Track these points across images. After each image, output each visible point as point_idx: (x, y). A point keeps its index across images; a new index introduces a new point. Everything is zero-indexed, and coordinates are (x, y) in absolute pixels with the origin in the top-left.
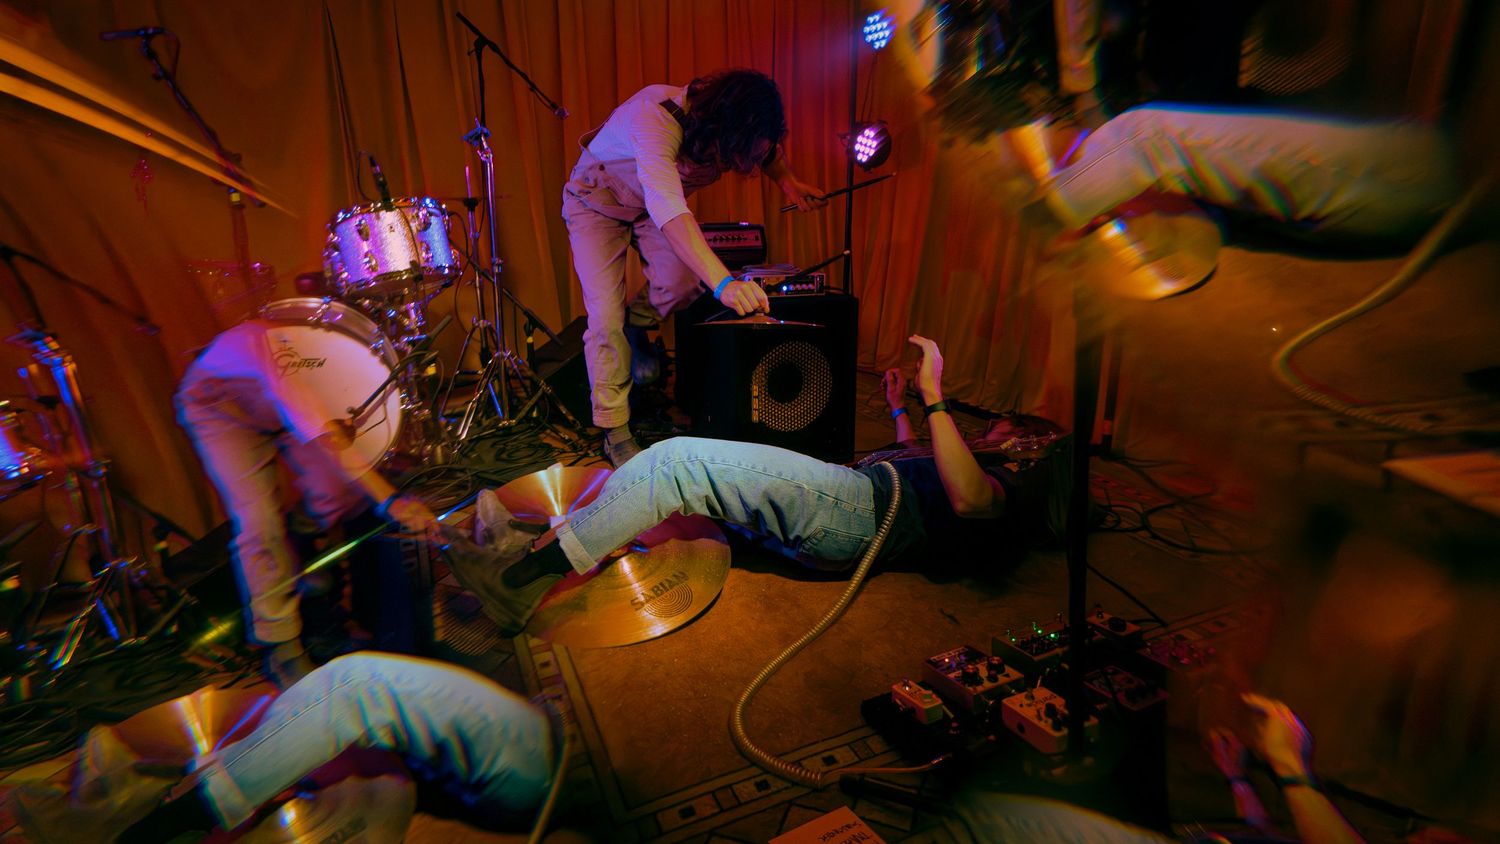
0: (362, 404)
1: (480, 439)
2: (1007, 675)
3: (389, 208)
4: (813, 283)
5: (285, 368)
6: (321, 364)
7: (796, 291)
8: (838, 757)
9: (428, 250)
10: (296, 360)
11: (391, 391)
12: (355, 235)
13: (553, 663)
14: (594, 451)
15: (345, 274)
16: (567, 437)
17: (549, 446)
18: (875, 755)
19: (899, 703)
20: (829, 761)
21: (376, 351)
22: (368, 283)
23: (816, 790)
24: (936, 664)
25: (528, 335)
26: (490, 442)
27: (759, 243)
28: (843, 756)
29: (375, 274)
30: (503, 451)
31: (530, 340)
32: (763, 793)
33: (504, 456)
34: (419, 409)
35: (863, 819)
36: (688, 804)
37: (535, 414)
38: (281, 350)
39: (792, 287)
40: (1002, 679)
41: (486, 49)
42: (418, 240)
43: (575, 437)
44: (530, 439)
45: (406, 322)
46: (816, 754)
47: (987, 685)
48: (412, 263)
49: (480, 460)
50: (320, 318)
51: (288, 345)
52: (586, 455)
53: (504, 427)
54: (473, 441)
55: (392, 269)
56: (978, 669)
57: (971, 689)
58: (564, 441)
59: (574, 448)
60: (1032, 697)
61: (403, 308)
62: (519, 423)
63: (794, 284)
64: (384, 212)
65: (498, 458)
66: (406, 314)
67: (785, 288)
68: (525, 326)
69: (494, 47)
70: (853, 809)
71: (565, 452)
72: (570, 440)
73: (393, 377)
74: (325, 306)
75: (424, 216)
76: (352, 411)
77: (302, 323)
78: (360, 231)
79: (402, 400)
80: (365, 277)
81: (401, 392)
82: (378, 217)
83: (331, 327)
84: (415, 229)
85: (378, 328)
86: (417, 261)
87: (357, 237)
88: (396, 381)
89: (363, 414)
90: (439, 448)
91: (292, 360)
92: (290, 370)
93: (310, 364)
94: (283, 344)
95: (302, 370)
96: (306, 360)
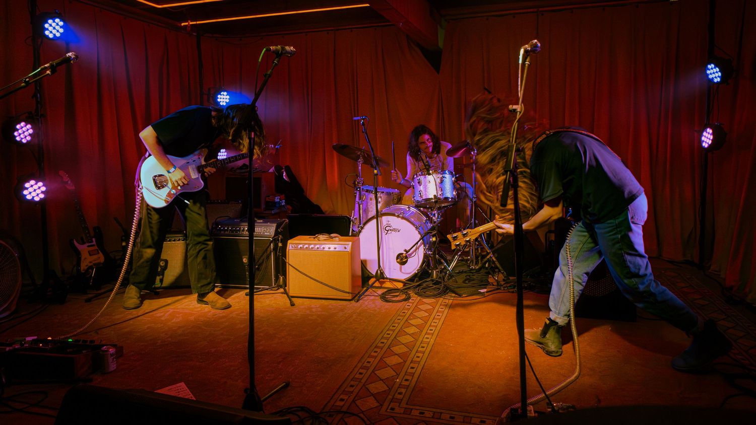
0: (409, 248)
3: (429, 174)
5: (388, 231)
6: (399, 231)
10: (391, 228)
11: (421, 244)
21: (416, 228)
22: (420, 202)
45: (434, 218)
48: (435, 196)
49: (456, 281)
50: (399, 214)
53: (473, 269)
55: (428, 198)
61: (433, 213)
62: (480, 268)
73: (422, 238)
74: (408, 209)
75: (441, 178)
76: (405, 251)
77: (393, 215)
78: (419, 182)
79: (425, 249)
80: (419, 199)
81: (425, 246)
82: (425, 177)
83: (403, 218)
85: (426, 219)
87: (418, 184)
88: (423, 241)
89: (410, 252)
90: (435, 271)
91: (390, 228)
92: (389, 232)
93: (396, 231)
94: (387, 222)
95: (393, 232)
96: (394, 229)
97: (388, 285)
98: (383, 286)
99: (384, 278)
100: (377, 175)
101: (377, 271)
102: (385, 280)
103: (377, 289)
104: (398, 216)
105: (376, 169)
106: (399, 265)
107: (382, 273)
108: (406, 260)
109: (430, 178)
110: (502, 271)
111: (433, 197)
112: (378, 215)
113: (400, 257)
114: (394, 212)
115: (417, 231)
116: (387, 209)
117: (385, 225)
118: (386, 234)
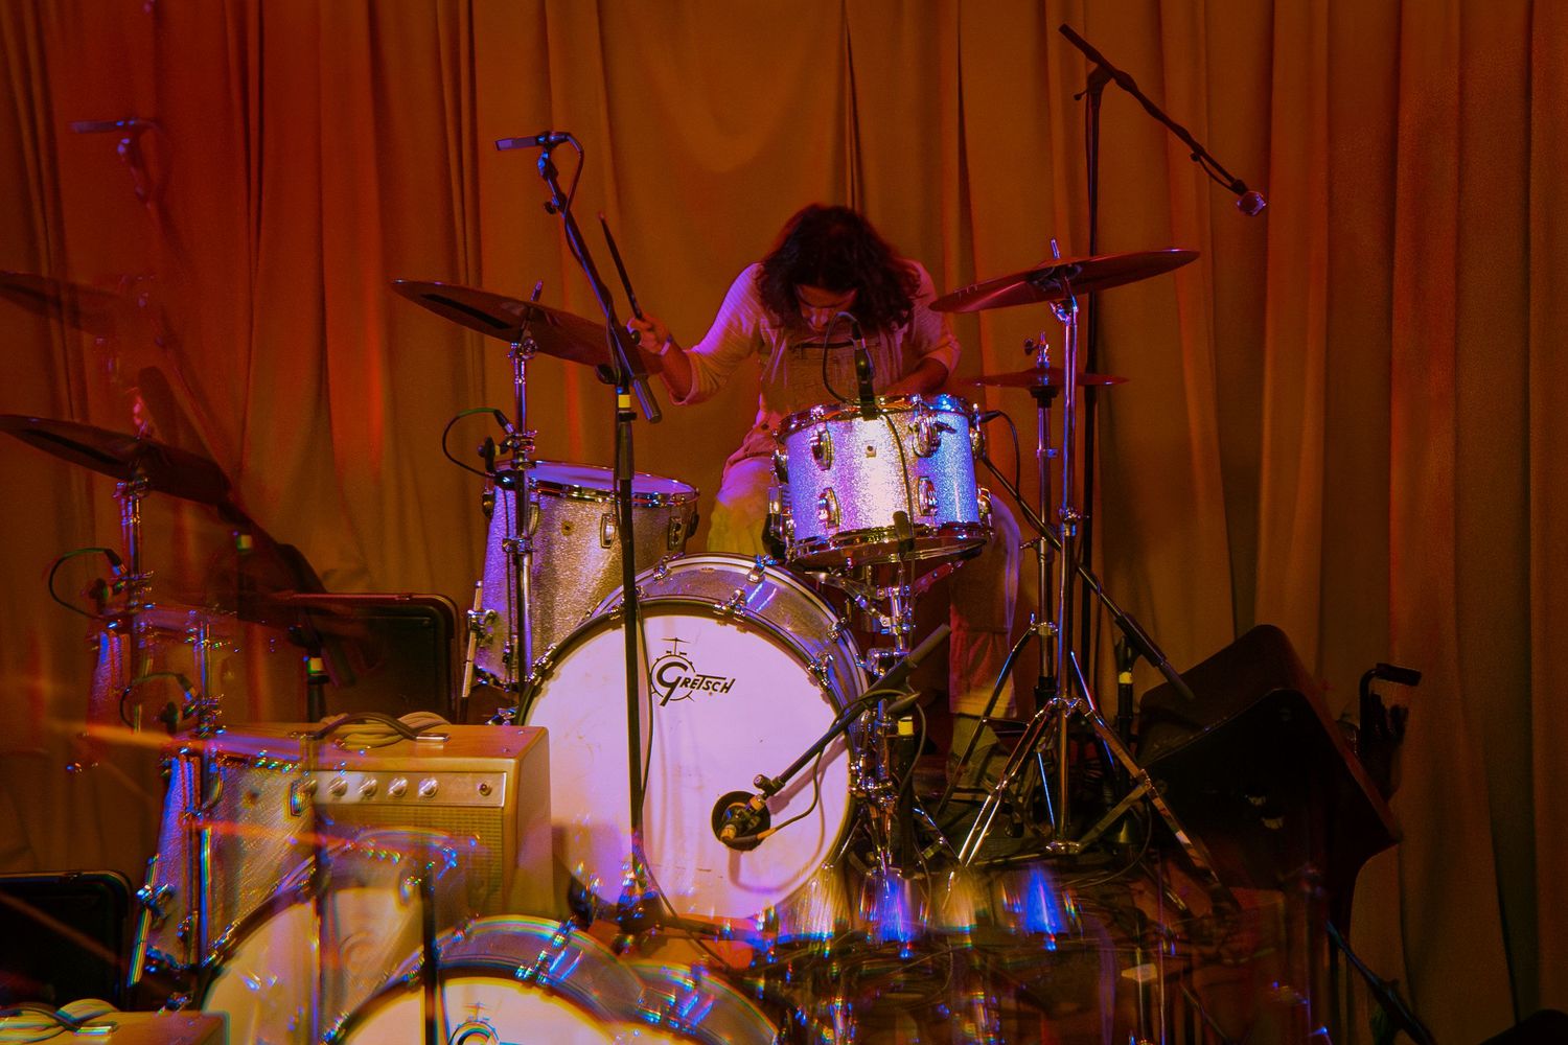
0: (780, 774)
3: (872, 414)
5: (673, 686)
6: (727, 688)
9: (931, 489)
10: (690, 674)
11: (833, 757)
12: (810, 457)
15: (792, 521)
16: (1182, 904)
21: (816, 676)
22: (824, 546)
25: (1123, 668)
29: (833, 532)
31: (1125, 678)
34: (885, 792)
37: (1123, 837)
38: (669, 655)
41: (1111, 88)
42: (920, 469)
43: (1202, 909)
45: (884, 620)
48: (899, 516)
50: (733, 607)
51: (681, 647)
53: (1055, 854)
55: (864, 526)
61: (882, 594)
62: (1087, 850)
64: (860, 419)
66: (886, 608)
68: (1117, 647)
69: (1126, 83)
73: (842, 726)
74: (754, 577)
75: (930, 428)
76: (765, 783)
77: (704, 610)
78: (818, 452)
79: (854, 775)
80: (820, 533)
81: (854, 758)
82: (850, 429)
83: (750, 624)
84: (911, 454)
85: (839, 624)
86: (907, 512)
87: (814, 462)
88: (847, 733)
89: (783, 789)
90: (907, 882)
91: (684, 674)
92: (679, 691)
93: (711, 685)
94: (671, 646)
95: (698, 693)
96: (704, 677)
99: (660, 922)
100: (629, 416)
102: (669, 931)
104: (727, 618)
105: (626, 392)
106: (724, 853)
107: (652, 901)
108: (765, 824)
109: (871, 431)
110: (1199, 863)
111: (893, 523)
112: (632, 613)
113: (732, 812)
114: (704, 595)
115: (818, 691)
116: (656, 579)
117: (658, 660)
118: (663, 704)
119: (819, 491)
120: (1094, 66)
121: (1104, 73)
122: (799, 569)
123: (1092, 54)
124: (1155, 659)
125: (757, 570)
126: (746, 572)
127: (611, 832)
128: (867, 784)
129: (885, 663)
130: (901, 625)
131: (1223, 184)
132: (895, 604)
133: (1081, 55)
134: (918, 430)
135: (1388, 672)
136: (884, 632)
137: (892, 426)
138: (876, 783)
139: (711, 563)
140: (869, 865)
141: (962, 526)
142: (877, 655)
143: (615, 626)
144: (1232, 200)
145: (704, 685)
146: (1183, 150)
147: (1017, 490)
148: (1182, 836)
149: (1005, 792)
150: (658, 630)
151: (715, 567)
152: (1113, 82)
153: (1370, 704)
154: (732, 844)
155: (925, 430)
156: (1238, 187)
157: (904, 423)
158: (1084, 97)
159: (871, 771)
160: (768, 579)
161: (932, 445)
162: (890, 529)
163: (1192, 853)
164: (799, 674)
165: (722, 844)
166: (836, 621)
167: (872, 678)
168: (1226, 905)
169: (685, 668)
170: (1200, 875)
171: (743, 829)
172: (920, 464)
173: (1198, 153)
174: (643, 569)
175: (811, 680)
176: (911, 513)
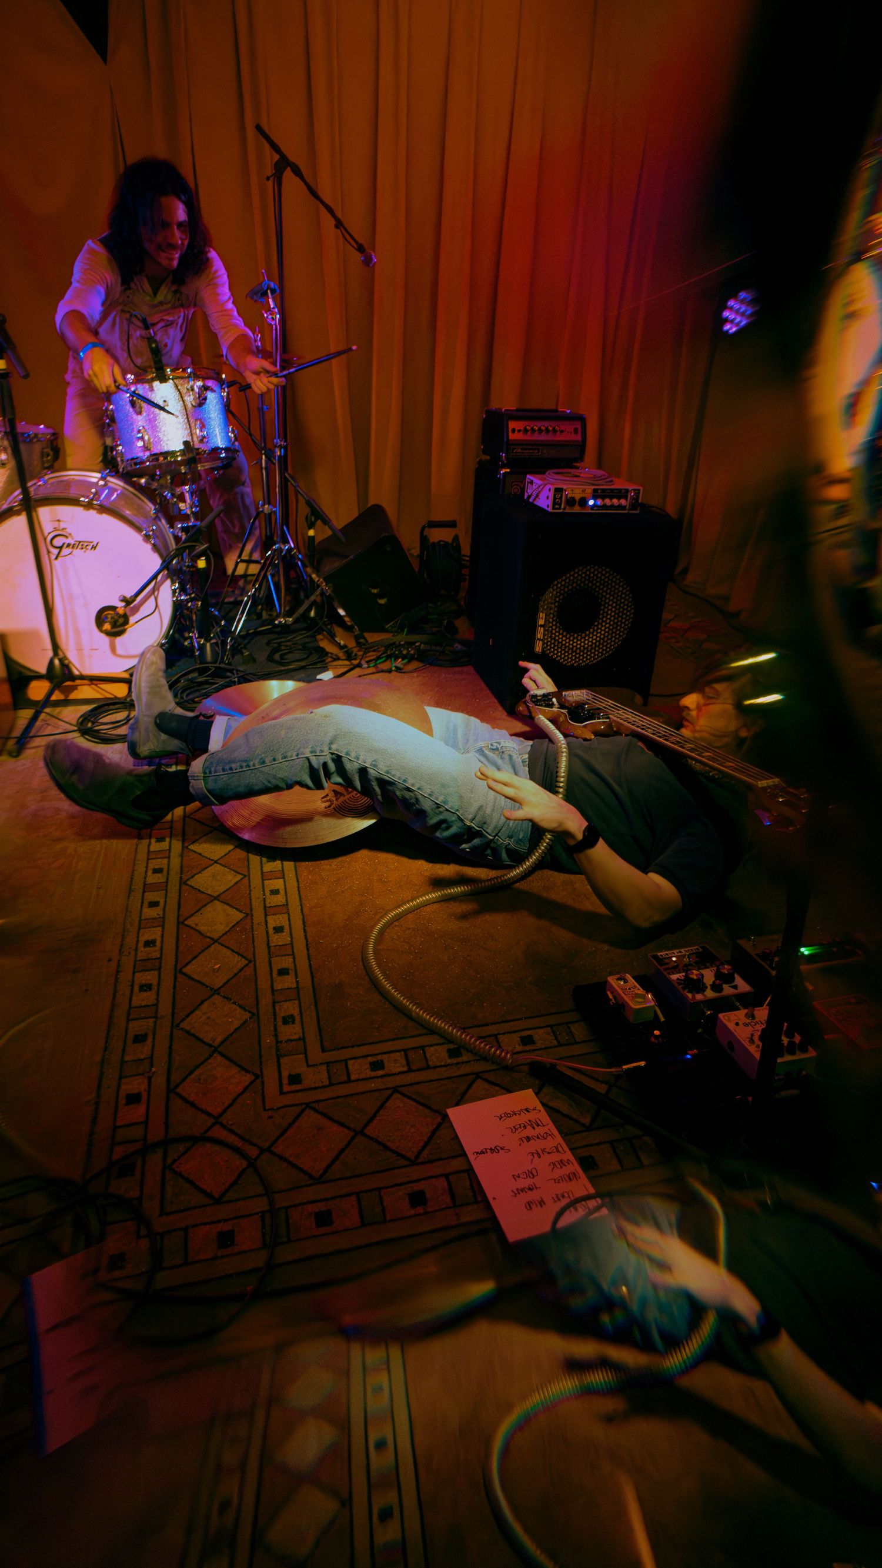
0: (133, 593)
1: (257, 634)
2: (735, 987)
3: (163, 379)
4: (626, 498)
5: (61, 548)
6: (94, 548)
7: (604, 507)
8: (536, 1038)
9: (203, 427)
10: (72, 542)
11: (163, 582)
12: (129, 407)
13: (282, 892)
14: (368, 662)
15: (120, 448)
16: (342, 643)
17: (323, 650)
18: (576, 1043)
19: (611, 996)
20: (527, 1040)
21: (147, 538)
22: (142, 462)
23: (507, 1068)
24: (661, 961)
25: (310, 528)
26: (264, 639)
27: (579, 438)
28: (543, 1037)
29: (148, 454)
30: (275, 651)
31: (311, 533)
32: (455, 1061)
33: (277, 657)
34: (192, 600)
35: (543, 1104)
36: (379, 1057)
37: (312, 614)
38: (55, 529)
39: (599, 502)
40: (727, 990)
41: (288, 174)
42: (195, 414)
43: (352, 644)
44: (307, 640)
45: (182, 505)
46: (515, 1032)
47: (709, 994)
48: (186, 443)
49: (252, 659)
50: (92, 499)
51: (62, 525)
52: (359, 666)
53: (280, 625)
54: (248, 636)
55: (166, 449)
56: (702, 975)
57: (690, 995)
58: (342, 648)
59: (349, 656)
60: (753, 1017)
61: (178, 490)
62: (295, 622)
63: (603, 498)
65: (270, 659)
66: (182, 499)
67: (591, 502)
68: (307, 517)
69: (297, 172)
70: (537, 1094)
71: (338, 659)
72: (345, 646)
73: (166, 566)
74: (102, 483)
75: (200, 389)
76: (124, 599)
77: (75, 502)
78: (133, 404)
79: (174, 591)
80: (141, 454)
81: (173, 583)
82: (152, 388)
83: (103, 509)
84: (189, 406)
85: (155, 509)
86: (191, 441)
87: (131, 410)
88: (168, 570)
89: (135, 602)
90: (208, 645)
91: (67, 541)
92: (65, 551)
93: (84, 546)
94: (56, 524)
95: (77, 552)
96: (80, 542)
97: (86, 692)
98: (73, 696)
99: (73, 678)
100: (6, 375)
101: (51, 662)
102: (78, 682)
103: (58, 709)
104: (89, 506)
106: (105, 639)
107: (65, 666)
108: (126, 622)
109: (164, 392)
110: (349, 624)
111: (182, 447)
112: (29, 506)
113: (106, 617)
114: (73, 493)
115: (149, 547)
116: (39, 486)
117: (49, 533)
118: (56, 558)
119: (136, 430)
120: (277, 157)
121: (283, 163)
122: (127, 477)
123: (275, 148)
124: (326, 521)
125: (103, 478)
126: (95, 480)
127: (35, 634)
128: (181, 596)
129: (183, 529)
130: (192, 508)
131: (351, 245)
132: (187, 496)
133: (267, 146)
134: (193, 390)
135: (432, 525)
136: (183, 512)
137: (177, 386)
138: (186, 595)
139: (72, 474)
140: (186, 639)
141: (222, 449)
142: (179, 526)
143: (18, 513)
144: (358, 257)
145: (80, 546)
146: (328, 221)
147: (249, 429)
148: (342, 612)
149: (254, 594)
150: (45, 514)
151: (77, 478)
152: (289, 168)
153: (424, 539)
154: (108, 633)
155: (196, 390)
156: (360, 249)
157: (184, 387)
158: (272, 179)
159: (183, 589)
160: (110, 484)
161: (201, 401)
162: (180, 451)
163: (347, 619)
164: (137, 538)
165: (103, 635)
166: (153, 507)
167: (177, 539)
168: (362, 640)
169: (67, 537)
170: (348, 629)
171: (114, 624)
172: (195, 411)
173: (339, 224)
174: (30, 480)
175: (143, 539)
176: (193, 441)
